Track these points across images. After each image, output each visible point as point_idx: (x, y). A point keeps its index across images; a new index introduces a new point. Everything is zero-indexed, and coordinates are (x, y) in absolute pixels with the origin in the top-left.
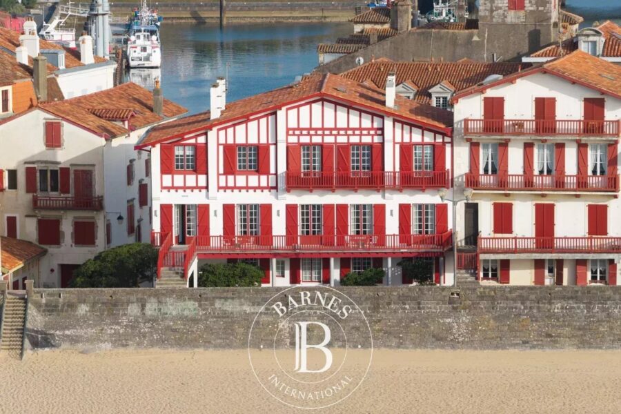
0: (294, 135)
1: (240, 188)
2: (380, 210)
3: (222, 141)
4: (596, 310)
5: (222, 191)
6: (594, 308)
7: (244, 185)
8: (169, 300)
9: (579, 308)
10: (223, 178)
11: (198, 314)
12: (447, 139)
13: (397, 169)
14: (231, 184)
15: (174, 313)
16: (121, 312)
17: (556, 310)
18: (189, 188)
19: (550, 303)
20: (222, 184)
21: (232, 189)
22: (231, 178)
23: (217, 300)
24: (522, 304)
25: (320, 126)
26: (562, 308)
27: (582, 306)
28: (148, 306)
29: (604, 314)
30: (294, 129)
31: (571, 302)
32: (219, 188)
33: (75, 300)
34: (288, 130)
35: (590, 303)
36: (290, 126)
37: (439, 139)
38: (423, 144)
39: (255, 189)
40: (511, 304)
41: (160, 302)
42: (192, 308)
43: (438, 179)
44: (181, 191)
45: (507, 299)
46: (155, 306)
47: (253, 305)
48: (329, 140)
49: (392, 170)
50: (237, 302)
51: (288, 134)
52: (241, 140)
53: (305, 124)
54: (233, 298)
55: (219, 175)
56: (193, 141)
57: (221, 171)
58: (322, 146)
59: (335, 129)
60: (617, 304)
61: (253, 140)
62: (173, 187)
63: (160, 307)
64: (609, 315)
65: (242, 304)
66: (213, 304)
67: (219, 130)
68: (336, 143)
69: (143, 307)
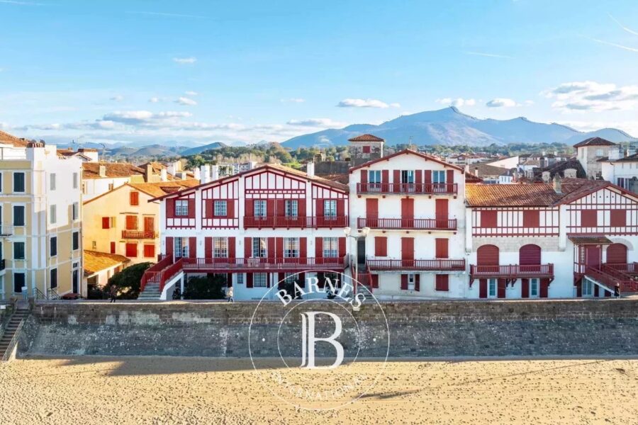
0: (250, 193)
1: (216, 227)
2: (303, 241)
3: (205, 197)
4: (463, 320)
5: (204, 229)
6: (461, 319)
7: (218, 225)
8: (138, 313)
9: (450, 319)
10: (205, 221)
11: (158, 324)
12: (346, 196)
13: (314, 215)
14: (210, 224)
15: (141, 323)
16: (100, 322)
17: (433, 321)
18: (184, 227)
19: (429, 315)
20: (205, 224)
21: (211, 227)
22: (210, 220)
23: (174, 313)
24: (408, 316)
25: (266, 188)
26: (437, 319)
27: (452, 317)
28: (121, 317)
29: (469, 324)
30: (250, 190)
31: (444, 314)
32: (203, 227)
33: (66, 312)
34: (246, 190)
35: (459, 315)
36: (247, 188)
37: (340, 196)
38: (330, 199)
39: (225, 227)
40: (399, 316)
41: (130, 315)
42: (154, 319)
43: (341, 221)
44: (179, 229)
45: (396, 312)
46: (127, 317)
47: (202, 317)
48: (272, 196)
49: (311, 215)
50: (189, 314)
51: (245, 193)
52: (216, 196)
53: (256, 186)
54: (186, 312)
55: (202, 218)
56: (186, 197)
57: (204, 216)
58: (267, 200)
59: (276, 190)
60: (478, 315)
61: (224, 196)
62: (174, 226)
63: (130, 318)
64: (473, 324)
65: (193, 317)
66: (170, 317)
67: (203, 190)
68: (276, 198)
69: (117, 317)
